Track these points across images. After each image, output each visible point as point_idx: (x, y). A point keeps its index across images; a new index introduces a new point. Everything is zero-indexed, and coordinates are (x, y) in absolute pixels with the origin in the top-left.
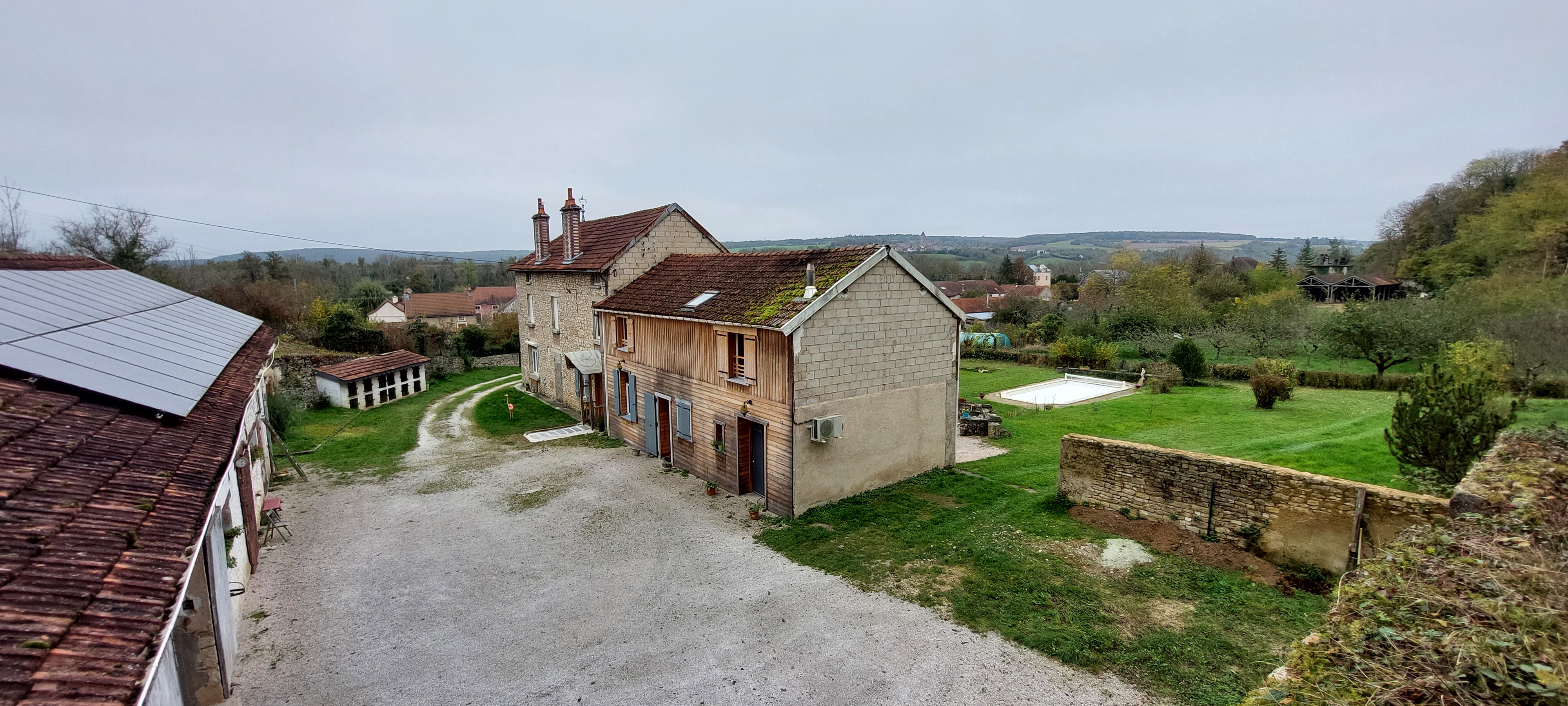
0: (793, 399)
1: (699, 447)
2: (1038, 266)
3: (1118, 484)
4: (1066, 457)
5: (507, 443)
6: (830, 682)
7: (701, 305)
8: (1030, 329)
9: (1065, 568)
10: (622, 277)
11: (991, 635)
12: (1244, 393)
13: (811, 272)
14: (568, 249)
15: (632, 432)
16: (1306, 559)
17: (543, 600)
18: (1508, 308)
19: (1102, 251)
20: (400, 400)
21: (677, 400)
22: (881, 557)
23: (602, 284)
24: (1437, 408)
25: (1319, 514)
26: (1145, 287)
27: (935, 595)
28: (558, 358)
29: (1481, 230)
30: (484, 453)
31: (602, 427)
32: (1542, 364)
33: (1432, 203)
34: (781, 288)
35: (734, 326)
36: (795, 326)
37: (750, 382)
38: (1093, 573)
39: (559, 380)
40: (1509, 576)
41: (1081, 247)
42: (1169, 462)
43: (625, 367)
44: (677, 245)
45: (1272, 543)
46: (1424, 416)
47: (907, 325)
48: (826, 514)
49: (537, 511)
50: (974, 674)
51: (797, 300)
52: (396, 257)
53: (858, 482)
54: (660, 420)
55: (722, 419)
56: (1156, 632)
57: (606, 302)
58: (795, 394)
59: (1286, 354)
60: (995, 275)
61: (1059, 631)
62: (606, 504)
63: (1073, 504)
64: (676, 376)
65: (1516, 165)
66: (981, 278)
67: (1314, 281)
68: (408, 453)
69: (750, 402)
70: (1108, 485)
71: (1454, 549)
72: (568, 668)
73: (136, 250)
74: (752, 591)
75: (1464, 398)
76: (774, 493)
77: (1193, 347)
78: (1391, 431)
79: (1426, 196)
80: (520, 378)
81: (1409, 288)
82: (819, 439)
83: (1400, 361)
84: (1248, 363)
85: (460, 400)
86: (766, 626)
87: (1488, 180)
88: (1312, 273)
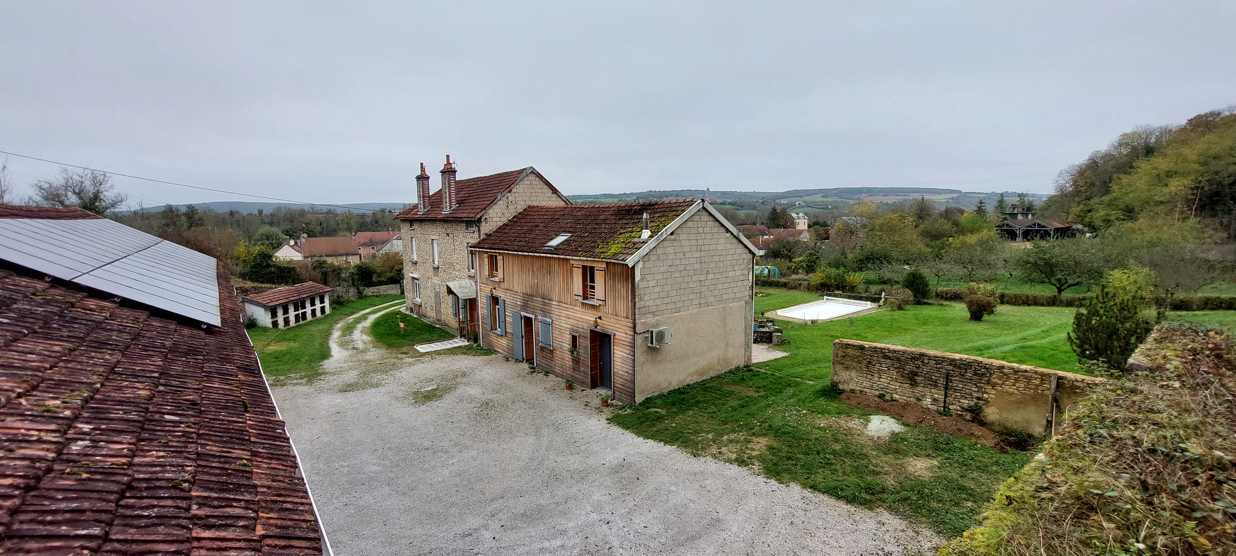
0: (635, 315)
1: (558, 353)
2: (798, 214)
3: (876, 375)
4: (837, 356)
5: (402, 353)
6: (679, 520)
7: (558, 245)
8: (795, 263)
9: (841, 437)
10: (491, 224)
11: (792, 485)
12: (960, 309)
13: (646, 219)
14: (446, 202)
15: (502, 343)
16: (1015, 427)
17: (454, 468)
18: (1152, 244)
19: (845, 202)
20: (311, 321)
21: (540, 317)
22: (704, 432)
23: (475, 229)
24: (1104, 318)
25: (1025, 394)
26: (881, 230)
27: (748, 458)
28: (437, 287)
29: (1130, 186)
30: (386, 361)
31: (476, 340)
32: (1177, 286)
33: (1093, 165)
34: (622, 231)
35: (587, 260)
36: (636, 260)
37: (601, 303)
38: (862, 440)
39: (438, 304)
40: (1168, 403)
41: (829, 199)
42: (914, 358)
43: (496, 293)
44: (532, 199)
45: (991, 416)
46: (1096, 323)
47: (717, 259)
48: (659, 402)
49: (436, 403)
50: (784, 512)
51: (636, 240)
52: (289, 209)
53: (682, 378)
54: (525, 333)
55: (577, 332)
56: (912, 480)
57: (479, 243)
58: (637, 311)
59: (989, 280)
60: (765, 222)
61: (842, 481)
62: (489, 397)
63: (843, 391)
64: (539, 299)
65: (1154, 137)
66: (754, 224)
67: (1007, 225)
68: (325, 362)
69: (600, 318)
70: (869, 376)
71: (1133, 391)
72: (482, 516)
73: (97, 204)
74: (612, 458)
75: (1123, 309)
76: (619, 386)
77: (920, 275)
78: (1071, 334)
79: (1089, 160)
80: (404, 303)
81: (1078, 230)
82: (654, 345)
83: (1075, 285)
84: (961, 287)
85: (358, 321)
86: (626, 483)
87: (1134, 148)
88: (1005, 219)
